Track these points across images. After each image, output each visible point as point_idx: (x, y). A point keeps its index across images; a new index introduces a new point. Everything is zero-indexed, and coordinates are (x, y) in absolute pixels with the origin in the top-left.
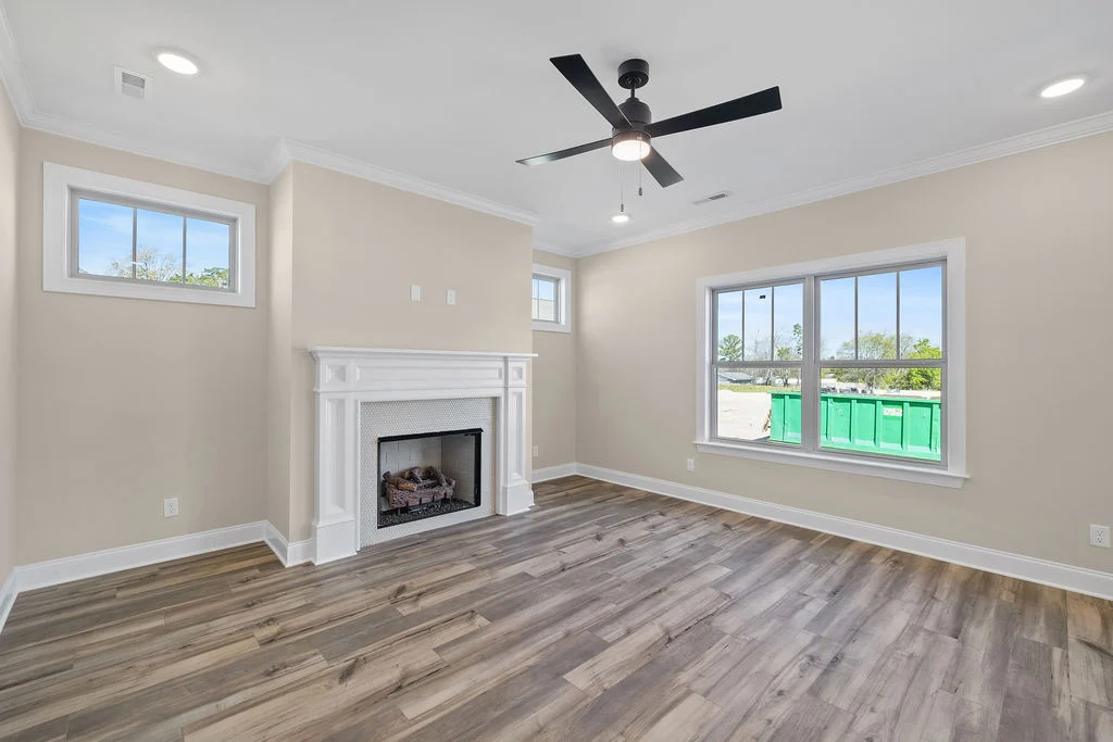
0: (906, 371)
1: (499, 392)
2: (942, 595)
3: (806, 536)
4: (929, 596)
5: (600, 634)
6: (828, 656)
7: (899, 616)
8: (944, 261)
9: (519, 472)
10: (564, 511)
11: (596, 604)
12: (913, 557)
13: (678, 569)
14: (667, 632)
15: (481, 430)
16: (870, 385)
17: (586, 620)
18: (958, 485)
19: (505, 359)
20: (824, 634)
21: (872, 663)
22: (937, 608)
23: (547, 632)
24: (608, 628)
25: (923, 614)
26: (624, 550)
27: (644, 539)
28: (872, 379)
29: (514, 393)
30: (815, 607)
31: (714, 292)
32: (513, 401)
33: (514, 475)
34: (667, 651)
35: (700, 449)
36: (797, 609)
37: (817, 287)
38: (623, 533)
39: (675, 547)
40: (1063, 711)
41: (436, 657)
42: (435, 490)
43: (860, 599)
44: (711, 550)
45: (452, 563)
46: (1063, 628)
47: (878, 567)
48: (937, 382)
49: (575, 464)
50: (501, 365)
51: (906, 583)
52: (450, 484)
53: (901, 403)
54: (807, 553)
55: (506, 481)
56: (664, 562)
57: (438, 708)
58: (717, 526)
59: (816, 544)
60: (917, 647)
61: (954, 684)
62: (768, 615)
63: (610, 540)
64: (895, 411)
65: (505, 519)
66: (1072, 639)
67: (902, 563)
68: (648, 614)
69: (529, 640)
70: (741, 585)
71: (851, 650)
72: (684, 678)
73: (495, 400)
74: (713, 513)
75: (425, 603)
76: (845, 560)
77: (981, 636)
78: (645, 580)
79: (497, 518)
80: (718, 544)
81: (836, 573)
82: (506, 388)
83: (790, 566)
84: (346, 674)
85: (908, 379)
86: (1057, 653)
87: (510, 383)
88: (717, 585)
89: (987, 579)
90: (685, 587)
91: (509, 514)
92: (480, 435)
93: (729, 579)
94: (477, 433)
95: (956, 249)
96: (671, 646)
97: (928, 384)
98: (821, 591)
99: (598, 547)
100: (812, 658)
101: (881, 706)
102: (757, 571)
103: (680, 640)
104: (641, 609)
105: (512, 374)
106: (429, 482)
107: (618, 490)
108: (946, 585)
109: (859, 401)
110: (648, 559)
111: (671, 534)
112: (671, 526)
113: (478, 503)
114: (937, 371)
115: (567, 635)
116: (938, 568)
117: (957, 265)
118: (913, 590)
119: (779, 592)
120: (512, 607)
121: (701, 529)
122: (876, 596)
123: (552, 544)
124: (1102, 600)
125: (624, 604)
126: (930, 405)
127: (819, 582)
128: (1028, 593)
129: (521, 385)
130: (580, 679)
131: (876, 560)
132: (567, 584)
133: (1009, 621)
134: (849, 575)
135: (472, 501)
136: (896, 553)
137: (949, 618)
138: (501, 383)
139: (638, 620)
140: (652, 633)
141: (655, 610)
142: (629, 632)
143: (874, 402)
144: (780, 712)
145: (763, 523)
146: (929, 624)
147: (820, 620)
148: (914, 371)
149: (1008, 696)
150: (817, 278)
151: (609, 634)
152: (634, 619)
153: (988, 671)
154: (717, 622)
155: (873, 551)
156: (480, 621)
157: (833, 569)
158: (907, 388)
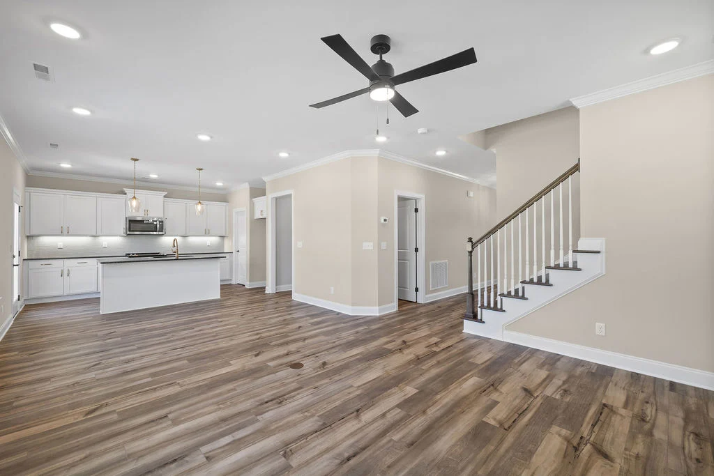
11: (409, 439)
14: (358, 416)
17: (414, 424)
23: (438, 414)
24: (398, 417)
34: (362, 404)
68: (367, 430)
69: (446, 408)
72: (358, 392)
96: (359, 407)
103: (351, 411)
104: (372, 435)
115: (424, 412)
125: (385, 440)
139: (376, 425)
140: (367, 416)
141: (360, 435)
151: (397, 414)
152: (379, 426)
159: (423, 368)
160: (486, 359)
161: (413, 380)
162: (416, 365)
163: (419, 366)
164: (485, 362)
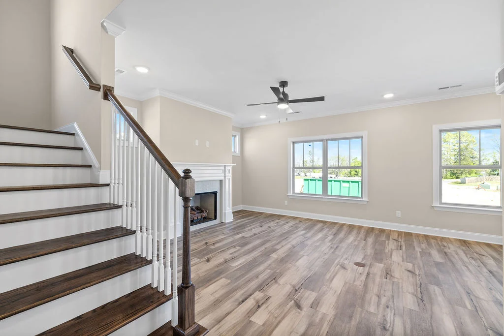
0: (349, 170)
1: (222, 178)
2: (362, 233)
3: (324, 222)
4: (359, 233)
5: (275, 247)
6: (335, 246)
7: (351, 238)
8: (362, 137)
9: (229, 207)
10: (245, 221)
11: (269, 242)
12: (354, 225)
13: (289, 233)
14: (293, 246)
15: (217, 192)
16: (337, 176)
17: (269, 245)
18: (366, 203)
19: (225, 166)
20: (334, 242)
21: (345, 247)
22: (360, 236)
23: (259, 248)
25: (357, 237)
26: (270, 229)
27: (275, 226)
28: (337, 173)
29: (228, 179)
30: (330, 238)
31: (294, 143)
32: (227, 181)
33: (227, 208)
35: (290, 197)
36: (325, 239)
37: (327, 143)
38: (269, 225)
39: (287, 227)
40: (387, 251)
41: (231, 256)
42: (202, 214)
43: (341, 235)
44: (297, 228)
45: (218, 236)
46: (389, 237)
47: (345, 228)
48: (360, 174)
49: (242, 206)
50: (223, 168)
51: (353, 231)
52: (206, 212)
53: (348, 182)
54: (325, 227)
55: (225, 210)
56: (285, 231)
57: (241, 264)
58: (297, 221)
59: (328, 224)
60: (356, 243)
61: (364, 248)
62: (318, 240)
63: (265, 227)
64: (346, 185)
65: (225, 224)
66: (391, 239)
67: (351, 227)
70: (308, 235)
71: (340, 245)
72: (301, 253)
73: (221, 181)
74: (295, 218)
75: (217, 245)
76: (336, 227)
77: (370, 240)
78: (281, 236)
79: (222, 224)
80: (299, 226)
81: (334, 230)
82: (225, 177)
83: (321, 230)
84: (208, 261)
85: (350, 173)
86: (387, 241)
87: (226, 175)
88: (302, 235)
89: (373, 229)
90: (293, 236)
91: (227, 222)
92: (216, 194)
93: (305, 233)
94: (215, 193)
95: (365, 134)
96: (295, 248)
97: (357, 175)
98: (331, 235)
99: (262, 229)
100: (331, 247)
101: (348, 254)
102: (312, 232)
103: (297, 247)
104: (284, 242)
105: (227, 171)
106: (198, 211)
107: (261, 213)
108: (363, 231)
109: (335, 181)
110: (279, 231)
111: (283, 224)
112: (283, 222)
113: (216, 218)
114: (360, 170)
115: (266, 248)
116: (361, 227)
117: (365, 139)
118: (355, 232)
119: (320, 235)
120: (246, 244)
121: (292, 223)
122: (345, 235)
123: (248, 229)
124: (399, 231)
125: (278, 241)
126: (358, 182)
127: (330, 233)
128: (382, 231)
129: (229, 176)
130: (274, 256)
131: (344, 227)
132: (258, 238)
133: (378, 236)
134: (338, 230)
135: (213, 218)
136: (350, 225)
137: (363, 237)
138: (223, 175)
140: (289, 246)
142: (282, 246)
143: (340, 181)
144: (326, 257)
145: (312, 220)
146: (358, 239)
147: (331, 240)
148: (352, 170)
149: (376, 249)
150: (327, 140)
151: (277, 247)
152: (282, 244)
153: (372, 246)
154: (305, 243)
155: (344, 225)
156: (238, 248)
157: (333, 229)
158: (350, 177)
159: (269, 270)
160: (212, 285)
161: (274, 262)
162: (275, 272)
163: (272, 271)
164: (215, 282)
